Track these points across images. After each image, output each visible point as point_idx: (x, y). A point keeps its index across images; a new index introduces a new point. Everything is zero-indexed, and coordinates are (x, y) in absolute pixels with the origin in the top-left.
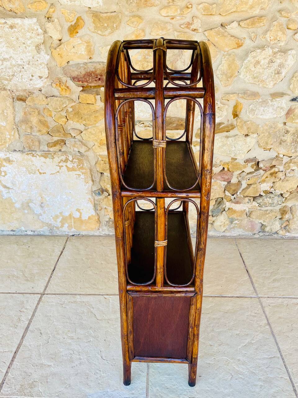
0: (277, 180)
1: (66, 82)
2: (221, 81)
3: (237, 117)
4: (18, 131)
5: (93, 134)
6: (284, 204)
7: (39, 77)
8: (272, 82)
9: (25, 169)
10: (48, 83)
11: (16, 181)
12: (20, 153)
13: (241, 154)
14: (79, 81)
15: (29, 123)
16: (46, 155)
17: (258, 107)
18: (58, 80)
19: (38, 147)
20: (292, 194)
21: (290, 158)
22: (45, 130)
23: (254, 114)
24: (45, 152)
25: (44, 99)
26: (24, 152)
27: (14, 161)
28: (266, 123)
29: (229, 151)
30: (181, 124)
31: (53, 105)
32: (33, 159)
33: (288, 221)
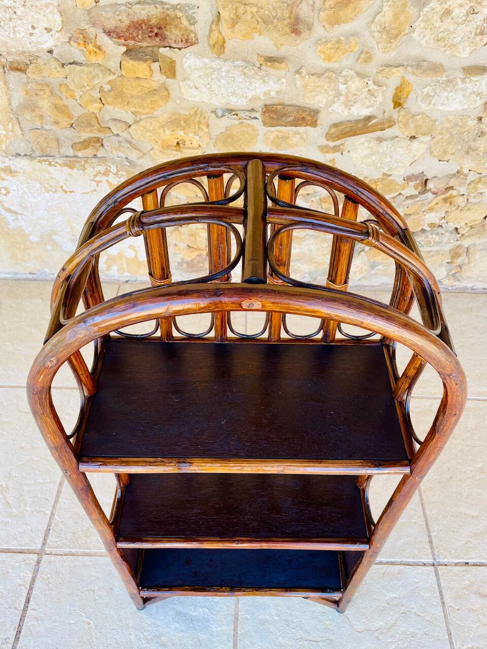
0: (454, 209)
1: (96, 38)
2: (378, 43)
3: (399, 108)
4: (19, 123)
5: (149, 131)
6: (458, 243)
7: (46, 29)
8: (468, 48)
9: (38, 185)
10: (63, 38)
11: (27, 202)
12: (28, 158)
13: (400, 168)
14: (119, 37)
15: (36, 110)
16: (71, 162)
17: (438, 91)
18: (82, 34)
19: (57, 150)
20: (473, 229)
21: (479, 175)
22: (66, 122)
23: (430, 103)
24: (69, 159)
25: (59, 69)
26: (35, 158)
27: (19, 172)
28: (449, 117)
29: (381, 164)
30: (301, 117)
31: (76, 80)
32: (52, 169)
33: (460, 267)
